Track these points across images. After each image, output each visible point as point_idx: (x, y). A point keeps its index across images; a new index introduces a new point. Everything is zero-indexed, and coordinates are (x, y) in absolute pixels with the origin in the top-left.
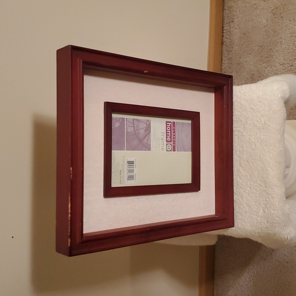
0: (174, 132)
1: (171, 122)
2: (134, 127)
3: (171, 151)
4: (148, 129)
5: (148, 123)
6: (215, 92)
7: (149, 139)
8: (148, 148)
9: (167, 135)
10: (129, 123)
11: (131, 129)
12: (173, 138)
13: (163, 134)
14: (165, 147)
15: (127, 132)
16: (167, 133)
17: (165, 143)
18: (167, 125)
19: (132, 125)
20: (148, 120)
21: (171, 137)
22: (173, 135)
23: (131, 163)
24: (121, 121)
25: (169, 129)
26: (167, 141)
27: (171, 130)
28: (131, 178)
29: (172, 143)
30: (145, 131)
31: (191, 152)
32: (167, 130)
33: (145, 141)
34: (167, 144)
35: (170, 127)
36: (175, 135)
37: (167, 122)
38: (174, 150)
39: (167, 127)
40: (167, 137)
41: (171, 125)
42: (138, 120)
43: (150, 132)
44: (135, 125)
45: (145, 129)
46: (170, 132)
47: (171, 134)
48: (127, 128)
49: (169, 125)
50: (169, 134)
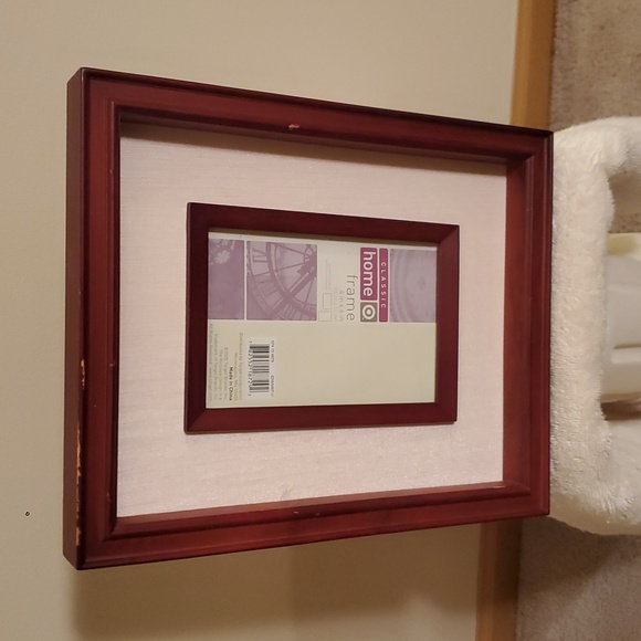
0: (385, 274)
1: (375, 250)
2: (269, 262)
3: (374, 320)
4: (310, 267)
5: (309, 253)
6: (508, 174)
7: (312, 292)
8: (309, 313)
9: (362, 282)
10: (256, 254)
11: (260, 268)
12: (381, 290)
13: (352, 279)
14: (357, 312)
15: (251, 276)
16: (363, 276)
17: (359, 301)
18: (362, 256)
19: (265, 259)
20: (309, 246)
21: (374, 287)
22: (381, 283)
23: (260, 350)
24: (232, 248)
25: (368, 266)
26: (363, 297)
27: (374, 270)
28: (259, 385)
29: (378, 301)
30: (302, 272)
31: (434, 325)
32: (362, 270)
33: (301, 296)
34: (362, 305)
35: (374, 261)
36: (386, 282)
37: (363, 250)
38: (384, 318)
39: (362, 262)
40: (362, 288)
41: (375, 256)
42: (282, 246)
43: (314, 274)
44: (273, 258)
45: (299, 267)
46: (371, 273)
47: (375, 279)
48: (249, 266)
49: (369, 256)
50: (370, 279)
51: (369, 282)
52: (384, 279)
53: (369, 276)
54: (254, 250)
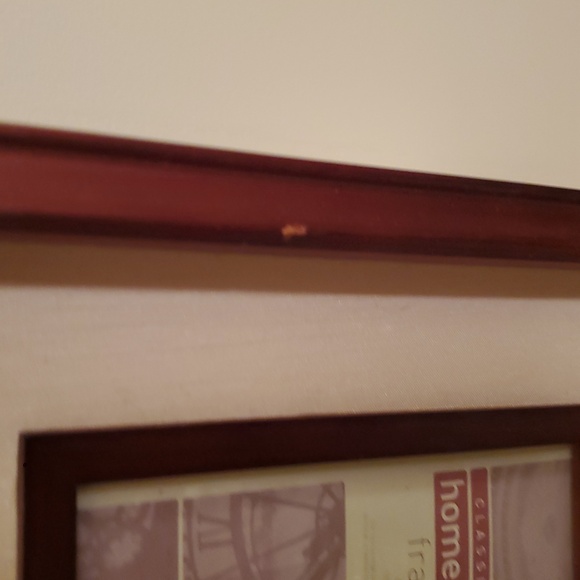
0: (482, 526)
1: (461, 475)
2: (237, 542)
4: (329, 538)
5: (328, 503)
9: (440, 548)
10: (206, 527)
12: (477, 559)
13: (418, 548)
16: (440, 535)
18: (438, 491)
19: (226, 535)
20: (326, 488)
21: (462, 558)
22: (477, 544)
24: (148, 523)
25: (450, 512)
27: (462, 522)
30: (313, 553)
32: (439, 522)
35: (461, 501)
36: (485, 542)
37: (439, 478)
39: (439, 503)
40: (440, 561)
41: (463, 490)
42: (268, 499)
43: (339, 554)
44: (246, 531)
45: (306, 543)
46: (456, 528)
47: (464, 541)
48: (190, 562)
49: (451, 490)
50: (455, 541)
51: (451, 547)
52: (481, 534)
53: (451, 534)
54: (201, 518)
